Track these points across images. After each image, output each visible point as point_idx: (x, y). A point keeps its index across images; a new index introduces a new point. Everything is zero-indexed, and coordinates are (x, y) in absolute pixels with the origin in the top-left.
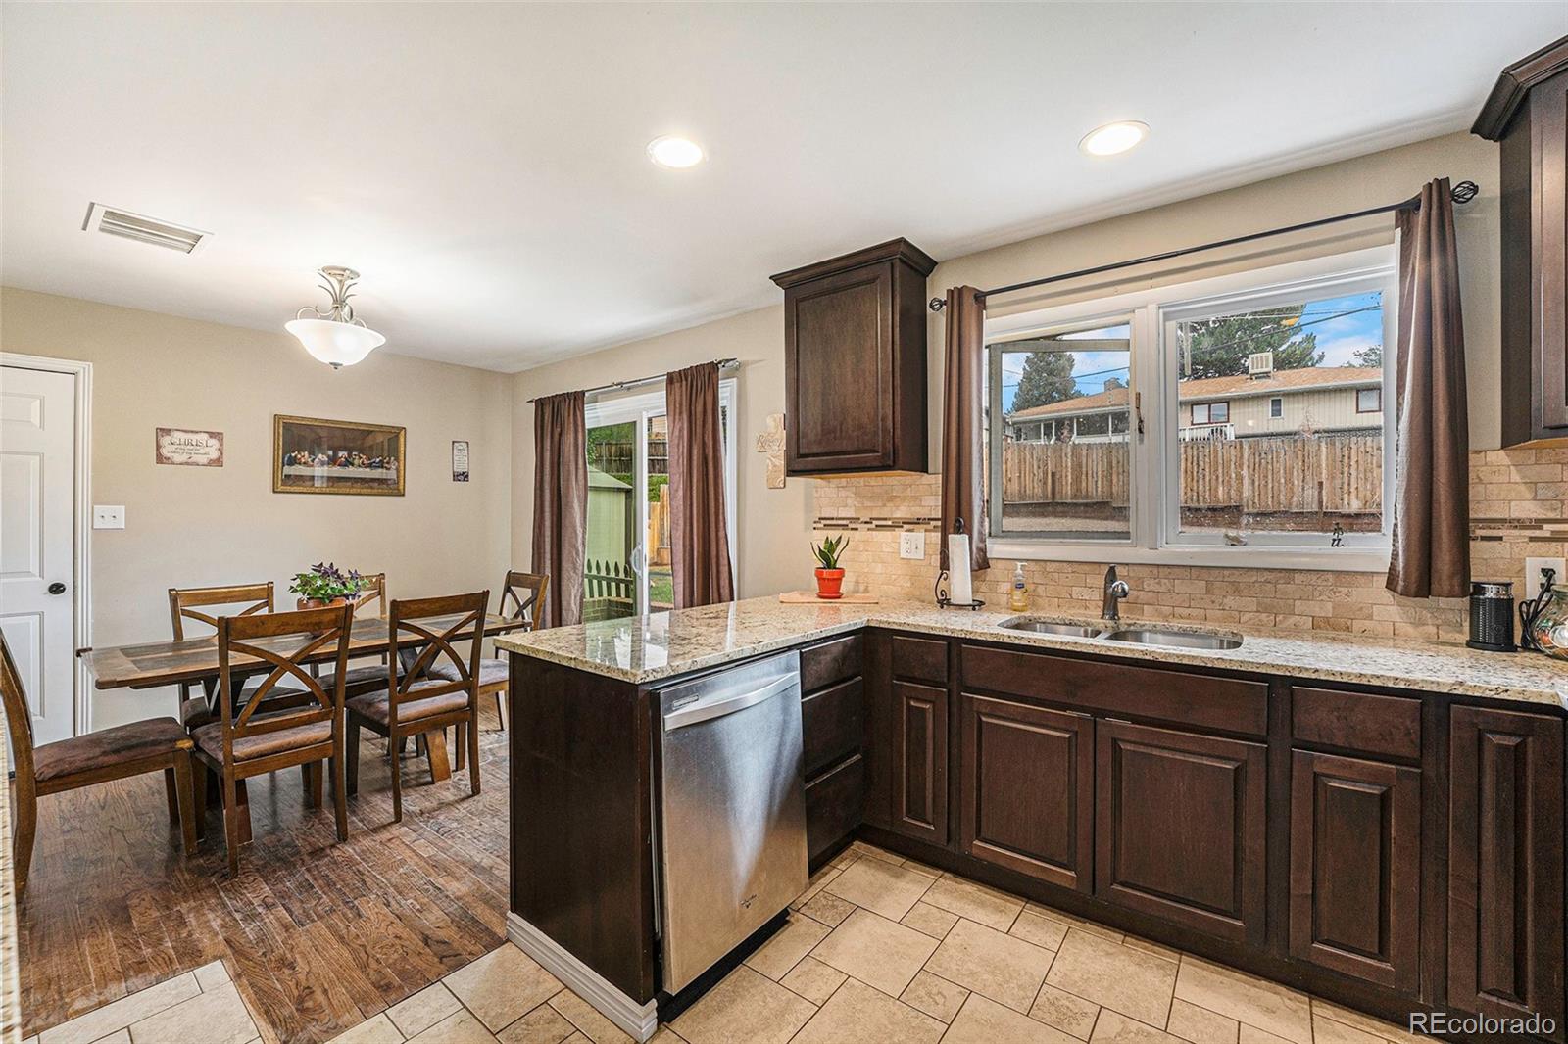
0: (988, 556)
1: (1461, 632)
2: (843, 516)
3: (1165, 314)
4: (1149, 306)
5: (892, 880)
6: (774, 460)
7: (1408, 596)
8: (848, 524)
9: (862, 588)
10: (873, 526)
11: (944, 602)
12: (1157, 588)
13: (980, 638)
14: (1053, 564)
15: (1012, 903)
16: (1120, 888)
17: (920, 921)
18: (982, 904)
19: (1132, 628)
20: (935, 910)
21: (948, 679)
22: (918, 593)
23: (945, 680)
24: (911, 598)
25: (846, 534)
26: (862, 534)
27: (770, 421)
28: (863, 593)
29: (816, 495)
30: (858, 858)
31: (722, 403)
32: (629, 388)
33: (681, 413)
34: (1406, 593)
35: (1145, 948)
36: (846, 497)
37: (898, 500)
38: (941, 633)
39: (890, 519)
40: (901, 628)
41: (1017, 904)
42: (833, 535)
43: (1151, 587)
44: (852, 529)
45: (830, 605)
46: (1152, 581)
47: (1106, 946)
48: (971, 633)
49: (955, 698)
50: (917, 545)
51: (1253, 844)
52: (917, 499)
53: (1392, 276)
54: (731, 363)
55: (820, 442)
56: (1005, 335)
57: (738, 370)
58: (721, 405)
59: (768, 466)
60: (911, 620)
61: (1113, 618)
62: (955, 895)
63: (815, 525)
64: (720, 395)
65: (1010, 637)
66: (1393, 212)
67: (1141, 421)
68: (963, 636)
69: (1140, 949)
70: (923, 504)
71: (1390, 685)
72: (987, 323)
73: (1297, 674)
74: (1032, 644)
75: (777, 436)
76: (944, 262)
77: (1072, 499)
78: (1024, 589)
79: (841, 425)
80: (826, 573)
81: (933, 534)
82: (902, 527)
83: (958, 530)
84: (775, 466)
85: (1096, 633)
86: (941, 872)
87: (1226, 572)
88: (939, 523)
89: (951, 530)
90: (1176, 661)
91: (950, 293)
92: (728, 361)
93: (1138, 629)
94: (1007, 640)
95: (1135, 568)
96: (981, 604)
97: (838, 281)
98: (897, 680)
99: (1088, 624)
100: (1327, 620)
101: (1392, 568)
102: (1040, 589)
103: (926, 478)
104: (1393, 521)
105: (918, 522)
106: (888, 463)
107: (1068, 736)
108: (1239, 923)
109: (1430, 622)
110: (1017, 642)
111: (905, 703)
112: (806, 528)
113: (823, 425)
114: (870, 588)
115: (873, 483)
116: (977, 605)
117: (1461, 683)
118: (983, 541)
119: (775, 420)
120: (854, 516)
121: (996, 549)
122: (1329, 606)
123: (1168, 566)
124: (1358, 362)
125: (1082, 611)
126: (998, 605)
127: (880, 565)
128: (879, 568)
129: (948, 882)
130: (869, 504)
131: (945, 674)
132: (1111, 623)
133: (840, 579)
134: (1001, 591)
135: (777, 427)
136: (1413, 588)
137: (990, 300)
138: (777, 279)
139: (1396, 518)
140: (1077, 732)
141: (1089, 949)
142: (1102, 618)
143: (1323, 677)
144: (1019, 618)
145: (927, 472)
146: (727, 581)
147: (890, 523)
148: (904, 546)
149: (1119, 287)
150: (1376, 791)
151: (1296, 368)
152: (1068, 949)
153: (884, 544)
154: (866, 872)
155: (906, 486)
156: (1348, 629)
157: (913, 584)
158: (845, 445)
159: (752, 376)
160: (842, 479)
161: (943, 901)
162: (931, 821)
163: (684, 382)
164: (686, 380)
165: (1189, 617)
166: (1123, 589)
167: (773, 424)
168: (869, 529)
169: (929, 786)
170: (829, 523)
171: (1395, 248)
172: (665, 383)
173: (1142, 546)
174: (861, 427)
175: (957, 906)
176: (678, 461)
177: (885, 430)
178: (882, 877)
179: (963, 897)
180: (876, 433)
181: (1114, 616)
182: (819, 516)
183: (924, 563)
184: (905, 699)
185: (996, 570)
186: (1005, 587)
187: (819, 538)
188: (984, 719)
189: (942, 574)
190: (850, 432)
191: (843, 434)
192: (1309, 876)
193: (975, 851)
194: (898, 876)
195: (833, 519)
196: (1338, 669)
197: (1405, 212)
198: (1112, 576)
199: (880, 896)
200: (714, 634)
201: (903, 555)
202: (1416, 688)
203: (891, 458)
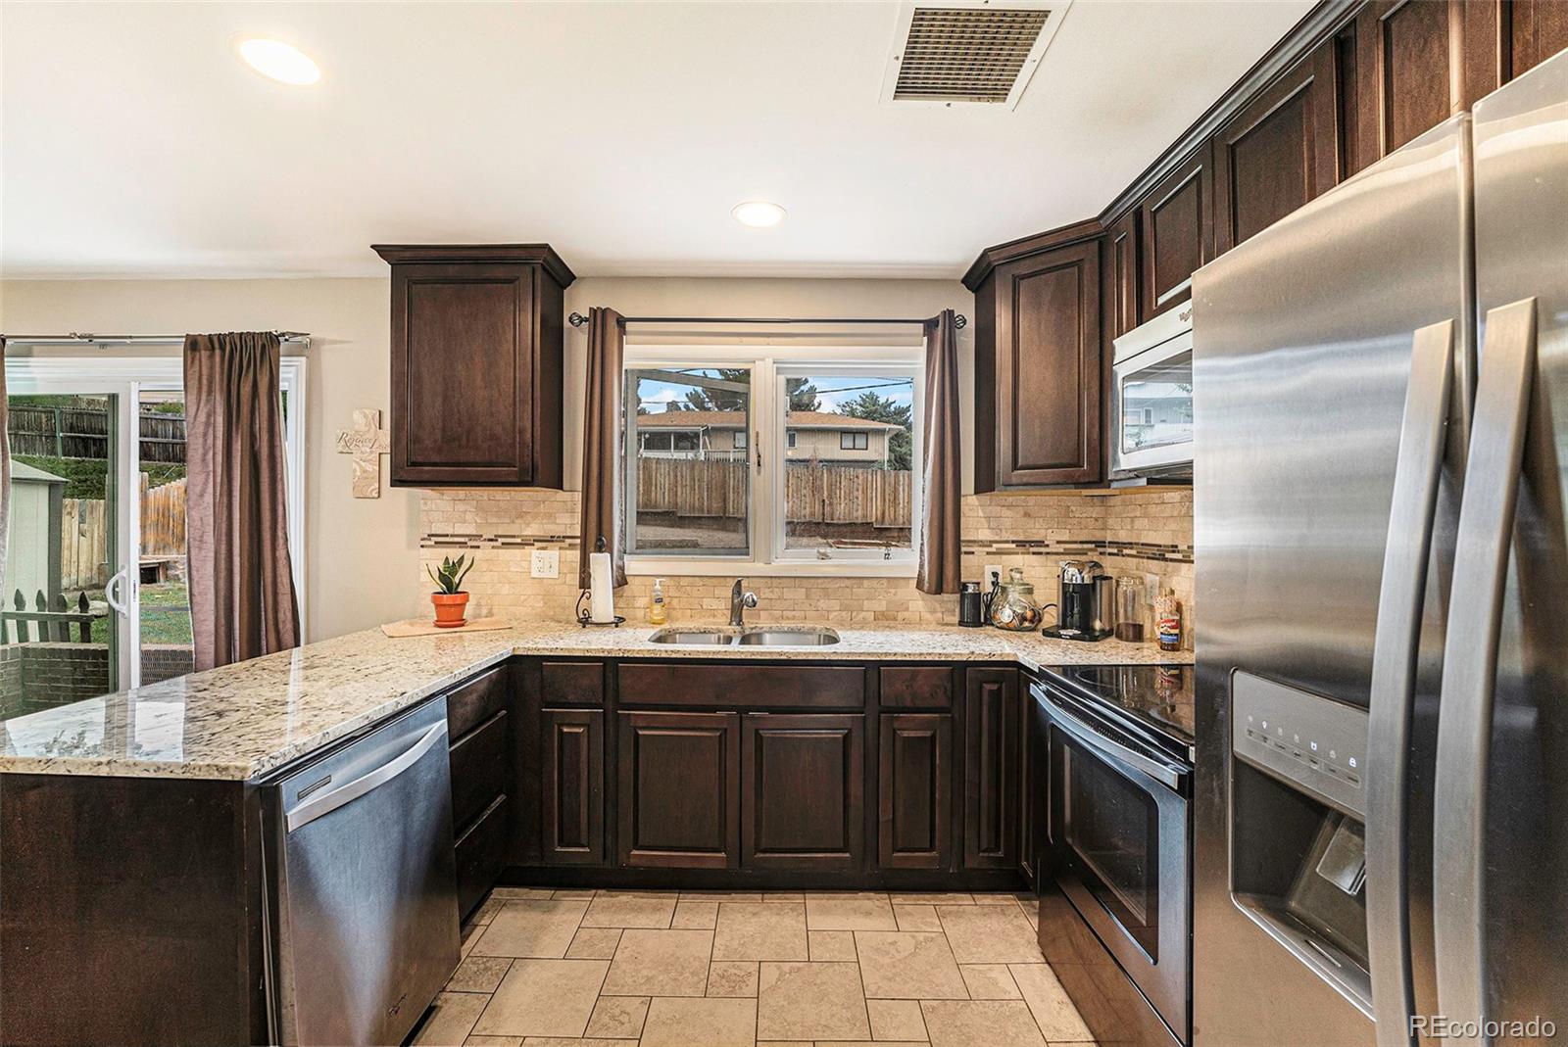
0: (626, 573)
1: (954, 615)
2: (460, 532)
3: (777, 368)
4: (767, 360)
5: (545, 917)
6: (363, 464)
7: (931, 594)
8: (470, 541)
9: (485, 611)
10: (498, 544)
11: (585, 621)
12: (771, 596)
13: (638, 656)
14: (686, 578)
15: (667, 898)
16: (762, 855)
17: (586, 948)
18: (641, 909)
19: (754, 631)
20: (598, 931)
21: (604, 700)
22: (552, 613)
23: (601, 701)
24: (543, 618)
25: (468, 553)
26: (483, 554)
27: (357, 416)
28: (487, 617)
29: (423, 507)
30: (503, 905)
31: (283, 386)
32: (103, 345)
33: (210, 392)
34: (929, 592)
35: (779, 899)
36: (465, 512)
37: (528, 516)
38: (597, 655)
39: (518, 537)
40: (552, 654)
41: (671, 898)
42: (454, 554)
43: (766, 596)
44: (472, 547)
45: (454, 634)
46: (767, 590)
47: (750, 909)
48: (629, 651)
49: (610, 716)
50: (551, 565)
51: (856, 789)
52: (550, 516)
53: (921, 368)
54: (299, 338)
55: (440, 450)
56: (641, 363)
57: (305, 346)
58: (281, 389)
59: (355, 470)
60: (561, 644)
61: (738, 624)
62: (613, 909)
63: (423, 543)
64: (281, 376)
65: (666, 651)
66: (922, 325)
67: (759, 456)
68: (621, 655)
69: (775, 900)
70: (557, 522)
71: (937, 659)
72: (626, 347)
73: (883, 658)
74: (688, 656)
75: (367, 436)
76: (583, 278)
77: (643, 508)
78: (662, 604)
79: (469, 432)
80: (447, 599)
81: (568, 552)
82: (533, 545)
83: (599, 549)
84: (365, 471)
85: (729, 640)
86: (593, 892)
87: (819, 581)
88: (578, 541)
89: (592, 549)
90: (804, 658)
91: (593, 311)
92: (295, 335)
93: (760, 631)
94: (664, 655)
95: (754, 579)
96: (621, 619)
97: (471, 272)
98: (546, 708)
99: (719, 631)
100: (883, 613)
101: (920, 574)
102: (675, 602)
103: (560, 495)
104: (920, 542)
105: (552, 539)
106: (526, 478)
107: (718, 734)
108: (847, 855)
109: (939, 610)
110: (674, 656)
111: (556, 730)
112: (410, 545)
113: (444, 430)
114: (495, 611)
115: (497, 498)
116: (619, 621)
117: (973, 653)
118: (622, 558)
119: (366, 416)
120: (474, 533)
121: (634, 565)
122: (884, 603)
123: (779, 577)
124: (839, 411)
125: (711, 620)
126: (635, 619)
127: (507, 586)
128: (506, 589)
129: (603, 899)
130: (494, 520)
131: (601, 695)
132: (738, 628)
133: (464, 604)
134: (638, 605)
135: (368, 425)
136: (933, 588)
137: (629, 326)
138: (383, 251)
139: (922, 540)
140: (726, 730)
141: (739, 916)
142: (730, 624)
143: (899, 659)
144: (661, 631)
145: (561, 488)
146: (289, 615)
147: (519, 540)
148: (535, 564)
149: (744, 339)
150: (928, 734)
151: (804, 410)
152: (723, 923)
153: (511, 564)
154: (515, 918)
155: (537, 503)
156: (895, 619)
157: (546, 603)
158: (472, 456)
159: (330, 361)
160: (461, 492)
161: (603, 919)
162: (586, 844)
163: (218, 352)
164: (222, 349)
165: (794, 618)
166: (753, 600)
167: (362, 421)
168: (493, 547)
169: (584, 810)
170: (441, 541)
171: (923, 350)
172: (182, 347)
173: (759, 562)
174: (494, 437)
175: (618, 920)
176: (205, 454)
177: (523, 443)
178: (535, 917)
179: (621, 908)
180: (513, 446)
181: (740, 622)
182: (429, 533)
183: (558, 582)
184: (556, 726)
185: (634, 585)
186: (642, 602)
187: (436, 558)
188: (640, 732)
189: (584, 594)
190: (480, 441)
191: (471, 444)
192: (891, 805)
193: (632, 861)
194: (550, 910)
195: (447, 536)
196: (907, 651)
197: (930, 326)
198: (738, 589)
199: (536, 938)
200: (327, 691)
201: (535, 574)
202: (950, 659)
203: (530, 474)
